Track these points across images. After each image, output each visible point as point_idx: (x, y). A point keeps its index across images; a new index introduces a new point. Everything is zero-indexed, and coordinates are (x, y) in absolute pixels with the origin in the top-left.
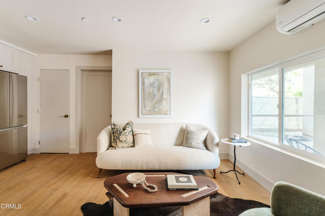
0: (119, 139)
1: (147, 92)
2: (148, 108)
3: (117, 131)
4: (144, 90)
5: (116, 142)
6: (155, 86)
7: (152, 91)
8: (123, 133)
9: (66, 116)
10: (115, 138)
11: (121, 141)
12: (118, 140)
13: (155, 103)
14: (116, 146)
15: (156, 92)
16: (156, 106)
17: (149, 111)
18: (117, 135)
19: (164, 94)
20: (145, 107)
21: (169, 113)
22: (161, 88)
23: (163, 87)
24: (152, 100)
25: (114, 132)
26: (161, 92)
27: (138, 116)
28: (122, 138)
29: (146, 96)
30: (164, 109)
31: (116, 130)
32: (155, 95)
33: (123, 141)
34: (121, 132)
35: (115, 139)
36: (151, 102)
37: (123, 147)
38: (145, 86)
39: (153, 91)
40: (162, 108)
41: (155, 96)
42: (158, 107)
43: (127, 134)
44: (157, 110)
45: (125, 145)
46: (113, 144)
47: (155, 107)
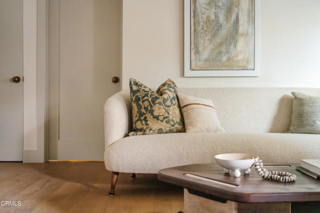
0: (152, 112)
1: (202, 18)
2: (205, 54)
3: (147, 95)
4: (195, 13)
5: (145, 119)
6: (220, 4)
7: (213, 17)
8: (160, 100)
9: (17, 80)
10: (143, 110)
11: (157, 118)
12: (149, 116)
13: (221, 44)
14: (145, 127)
15: (222, 18)
16: (224, 49)
17: (206, 60)
18: (146, 104)
19: (241, 23)
20: (197, 52)
21: (251, 66)
22: (235, 10)
23: (238, 6)
24: (214, 36)
25: (138, 99)
26: (234, 17)
27: (183, 74)
28: (158, 110)
29: (199, 29)
30: (240, 57)
31: (143, 94)
32: (221, 26)
33: (161, 118)
34: (157, 98)
35: (141, 114)
36: (210, 40)
37: (160, 131)
38: (198, 5)
39: (217, 16)
40: (237, 56)
41: (219, 27)
42: (228, 52)
43: (168, 103)
44: (224, 59)
45: (164, 126)
46: (139, 125)
47: (220, 53)
